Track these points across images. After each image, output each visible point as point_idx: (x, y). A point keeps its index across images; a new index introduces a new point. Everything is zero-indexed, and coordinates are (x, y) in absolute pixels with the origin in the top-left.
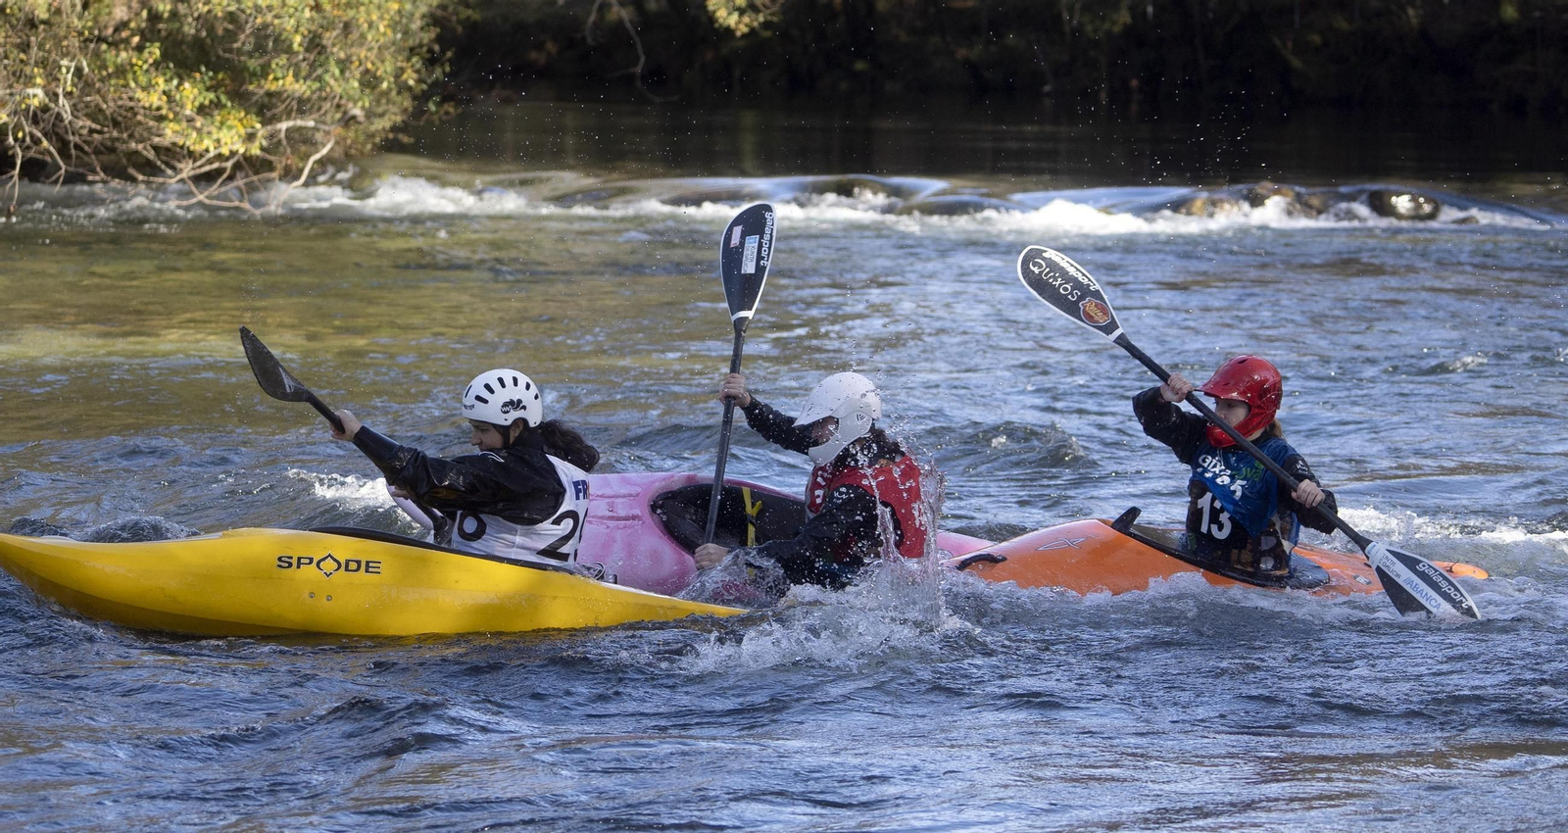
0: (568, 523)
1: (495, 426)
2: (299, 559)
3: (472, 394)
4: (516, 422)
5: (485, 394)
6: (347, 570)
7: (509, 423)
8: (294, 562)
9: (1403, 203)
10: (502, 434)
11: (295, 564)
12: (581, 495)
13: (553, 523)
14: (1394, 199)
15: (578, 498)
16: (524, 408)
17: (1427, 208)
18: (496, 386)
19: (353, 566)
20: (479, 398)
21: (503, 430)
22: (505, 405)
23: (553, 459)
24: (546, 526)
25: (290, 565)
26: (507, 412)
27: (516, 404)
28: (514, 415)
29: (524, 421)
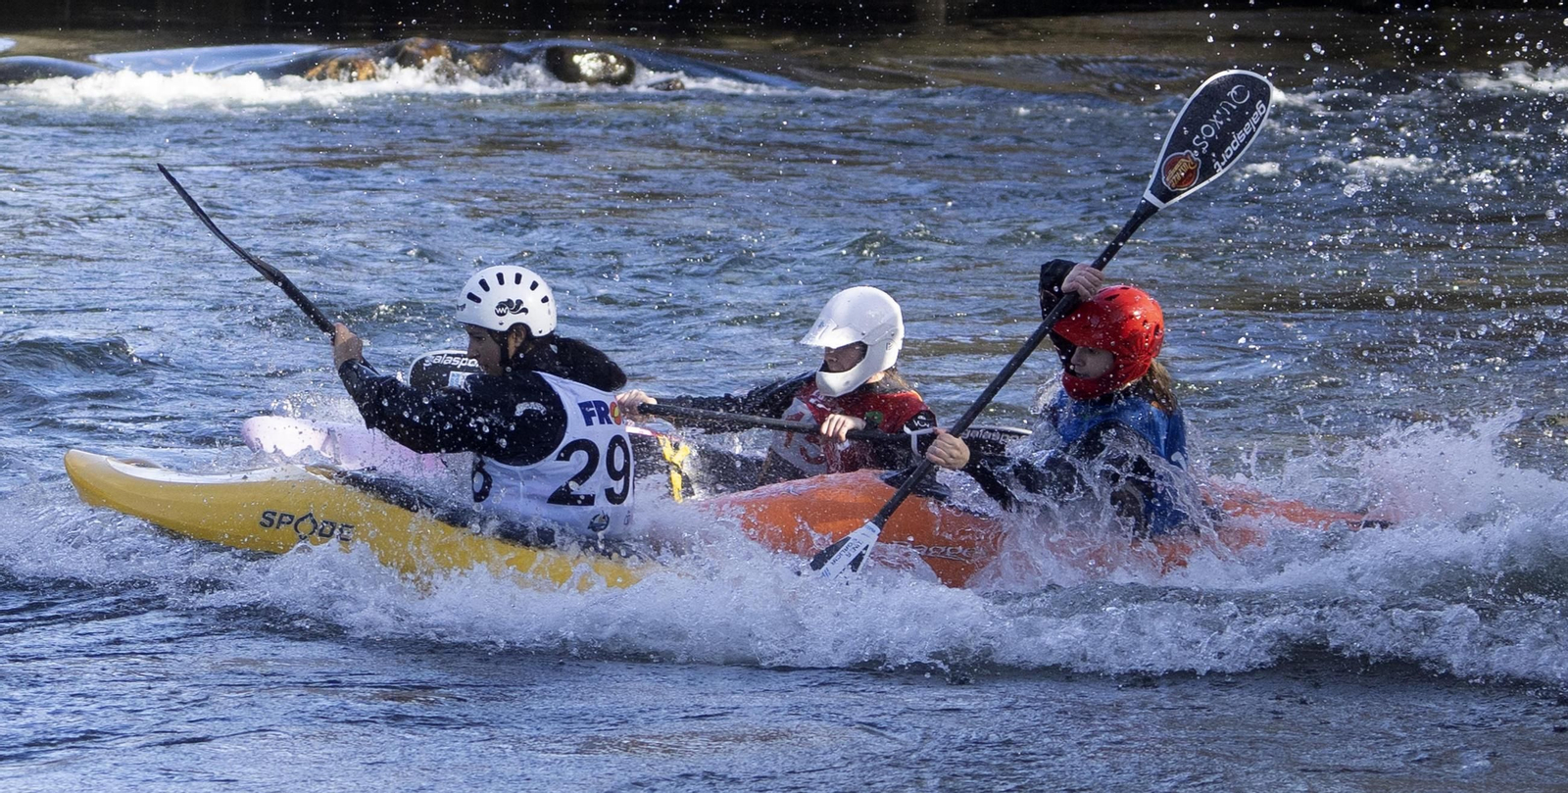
0: (581, 458)
1: (491, 332)
2: (282, 515)
3: (466, 290)
4: (516, 327)
5: (479, 292)
7: (505, 328)
9: (588, 63)
10: (498, 343)
12: (593, 418)
13: (559, 458)
14: (577, 59)
15: (589, 423)
16: (525, 310)
17: (621, 69)
18: (492, 282)
20: (471, 296)
21: (501, 337)
22: (501, 305)
23: (549, 378)
24: (550, 462)
25: (272, 522)
26: (503, 314)
27: (517, 306)
28: (511, 319)
29: (527, 328)
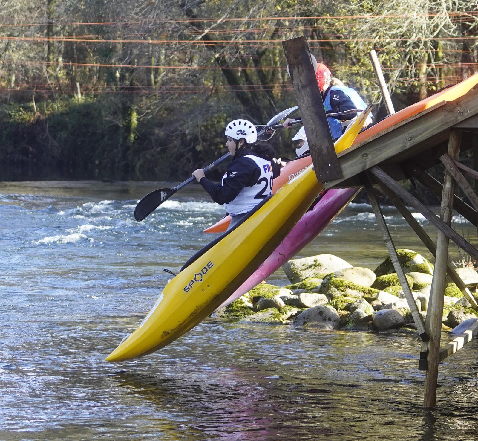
4: (241, 139)
5: (233, 126)
6: (204, 274)
8: (189, 286)
10: (236, 143)
11: (190, 287)
12: (267, 171)
13: (258, 184)
16: (246, 134)
18: (237, 124)
19: (205, 270)
20: (230, 127)
22: (238, 131)
24: (255, 185)
25: (189, 288)
26: (238, 134)
